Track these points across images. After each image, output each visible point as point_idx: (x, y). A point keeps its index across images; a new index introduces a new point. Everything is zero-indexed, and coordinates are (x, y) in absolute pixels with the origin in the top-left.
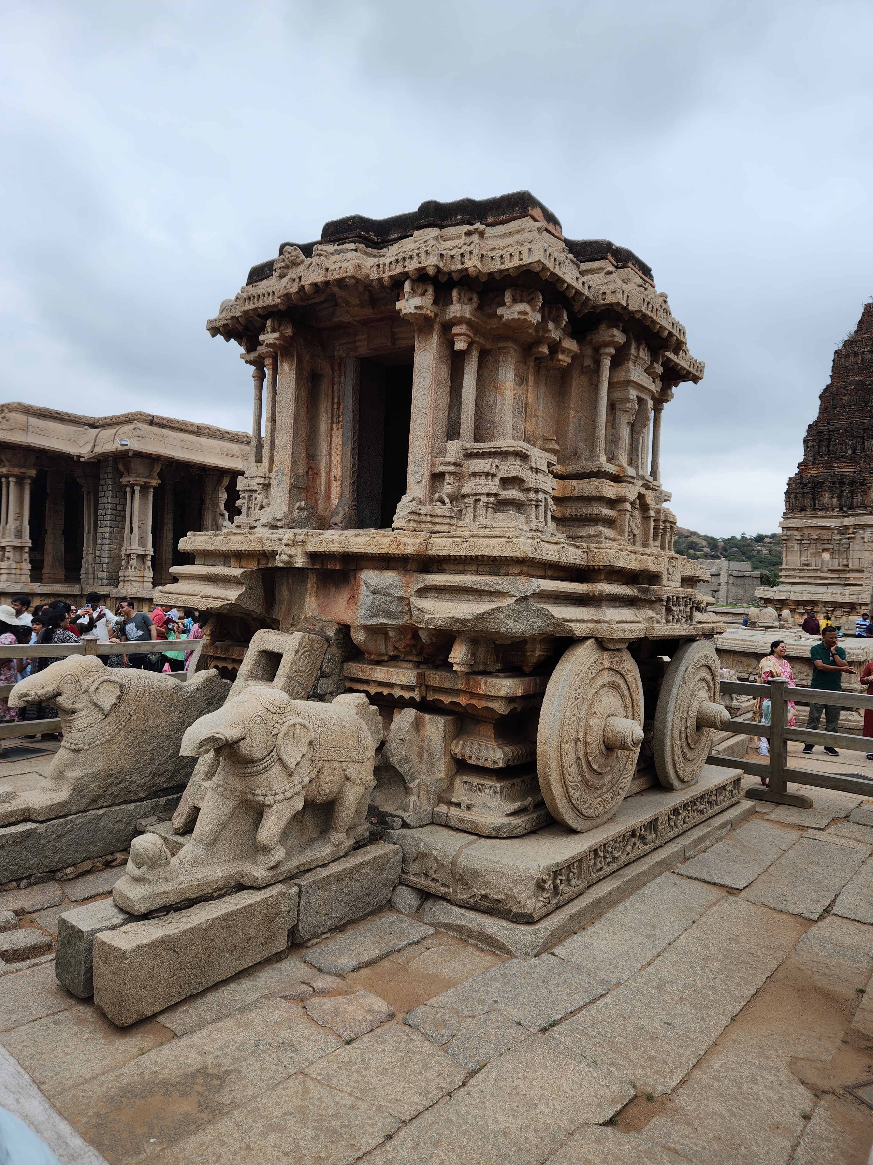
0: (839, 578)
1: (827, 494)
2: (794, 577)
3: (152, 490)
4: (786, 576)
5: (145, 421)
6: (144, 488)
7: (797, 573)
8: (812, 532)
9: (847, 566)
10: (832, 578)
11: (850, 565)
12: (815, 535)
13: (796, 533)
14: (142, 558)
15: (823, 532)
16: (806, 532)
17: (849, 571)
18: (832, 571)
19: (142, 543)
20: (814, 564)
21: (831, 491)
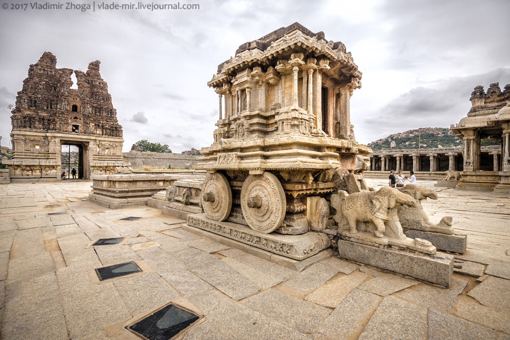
0: (45, 156)
1: (37, 123)
2: (22, 155)
4: (17, 155)
7: (24, 154)
8: (30, 137)
9: (48, 151)
10: (41, 156)
11: (50, 151)
12: (32, 138)
13: (22, 137)
15: (36, 138)
16: (27, 137)
17: (49, 154)
18: (41, 153)
20: (32, 150)
21: (38, 122)
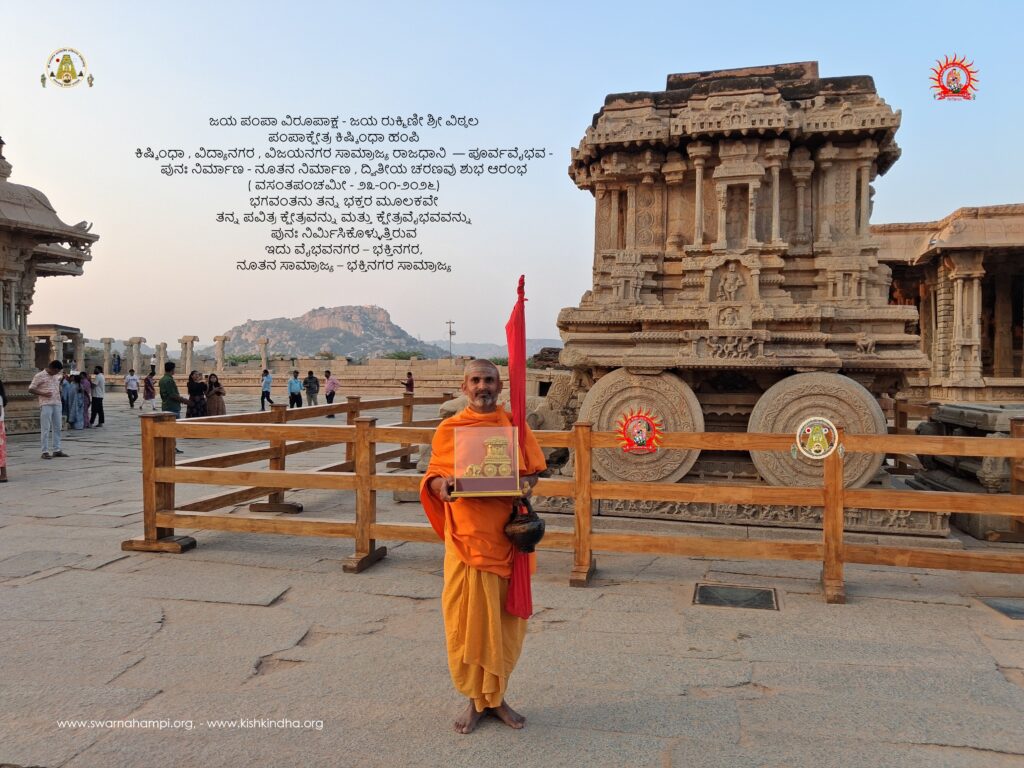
3: (976, 282)
5: (969, 215)
6: (968, 280)
14: (967, 347)
19: (968, 333)
